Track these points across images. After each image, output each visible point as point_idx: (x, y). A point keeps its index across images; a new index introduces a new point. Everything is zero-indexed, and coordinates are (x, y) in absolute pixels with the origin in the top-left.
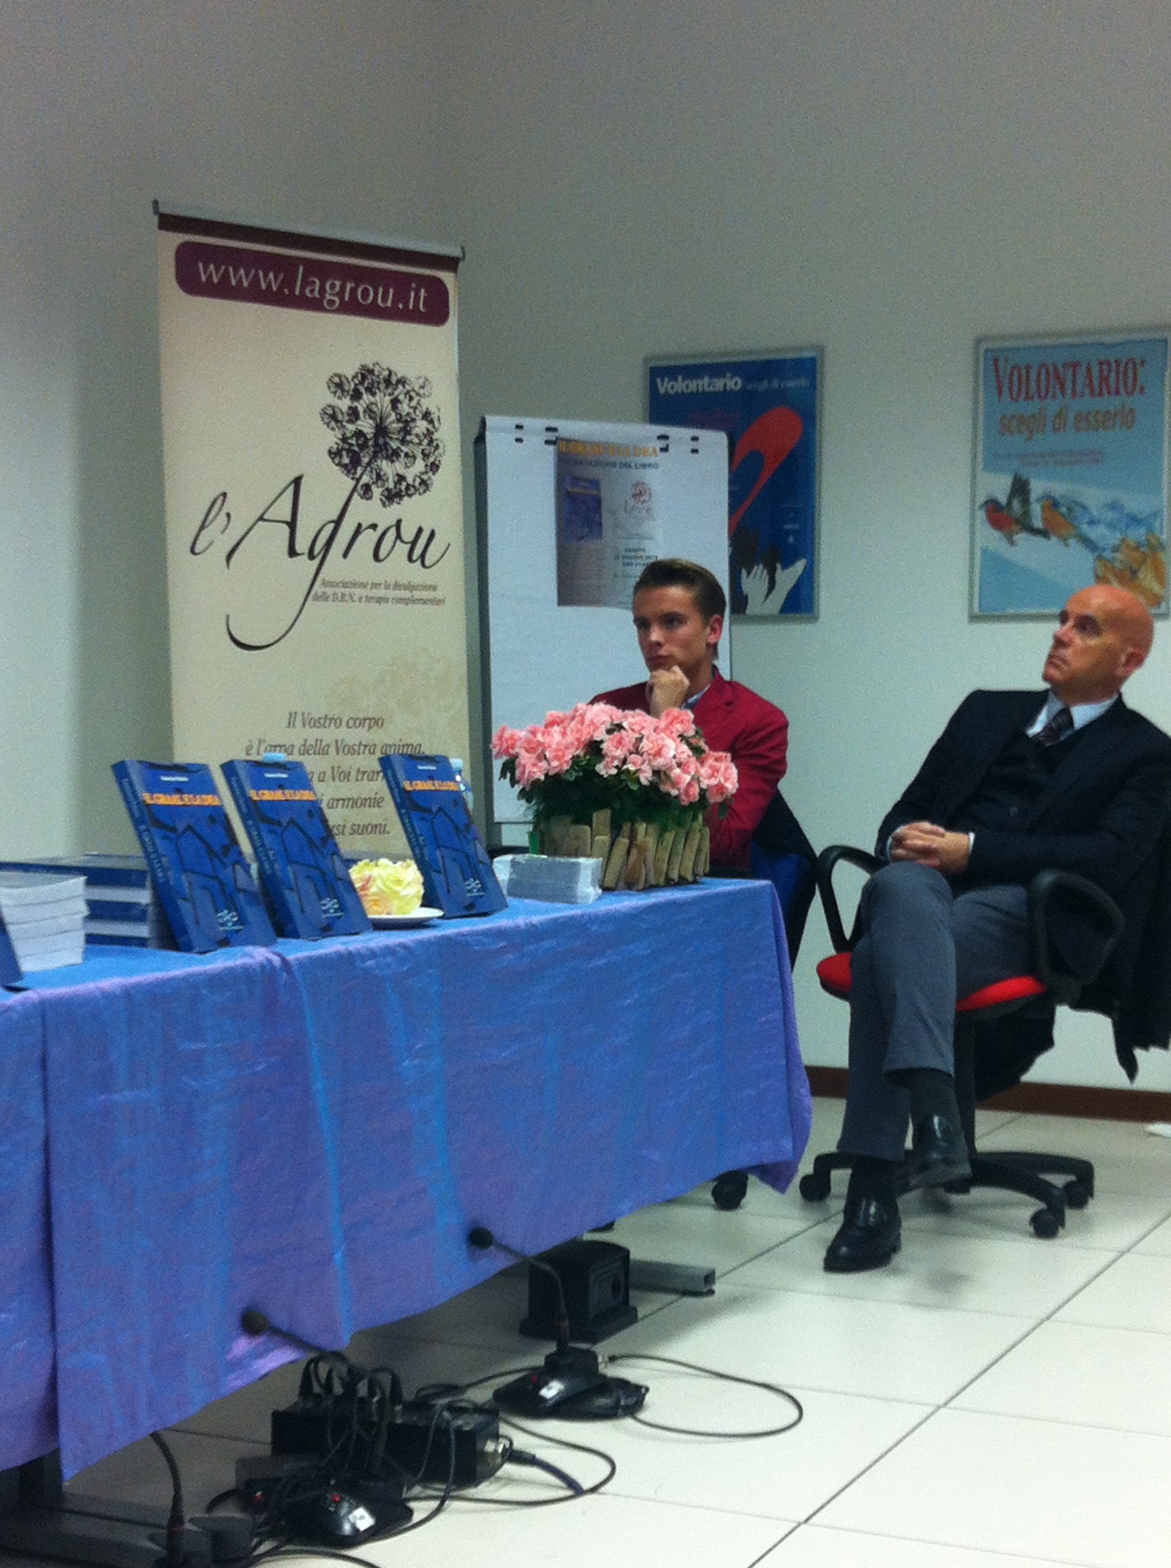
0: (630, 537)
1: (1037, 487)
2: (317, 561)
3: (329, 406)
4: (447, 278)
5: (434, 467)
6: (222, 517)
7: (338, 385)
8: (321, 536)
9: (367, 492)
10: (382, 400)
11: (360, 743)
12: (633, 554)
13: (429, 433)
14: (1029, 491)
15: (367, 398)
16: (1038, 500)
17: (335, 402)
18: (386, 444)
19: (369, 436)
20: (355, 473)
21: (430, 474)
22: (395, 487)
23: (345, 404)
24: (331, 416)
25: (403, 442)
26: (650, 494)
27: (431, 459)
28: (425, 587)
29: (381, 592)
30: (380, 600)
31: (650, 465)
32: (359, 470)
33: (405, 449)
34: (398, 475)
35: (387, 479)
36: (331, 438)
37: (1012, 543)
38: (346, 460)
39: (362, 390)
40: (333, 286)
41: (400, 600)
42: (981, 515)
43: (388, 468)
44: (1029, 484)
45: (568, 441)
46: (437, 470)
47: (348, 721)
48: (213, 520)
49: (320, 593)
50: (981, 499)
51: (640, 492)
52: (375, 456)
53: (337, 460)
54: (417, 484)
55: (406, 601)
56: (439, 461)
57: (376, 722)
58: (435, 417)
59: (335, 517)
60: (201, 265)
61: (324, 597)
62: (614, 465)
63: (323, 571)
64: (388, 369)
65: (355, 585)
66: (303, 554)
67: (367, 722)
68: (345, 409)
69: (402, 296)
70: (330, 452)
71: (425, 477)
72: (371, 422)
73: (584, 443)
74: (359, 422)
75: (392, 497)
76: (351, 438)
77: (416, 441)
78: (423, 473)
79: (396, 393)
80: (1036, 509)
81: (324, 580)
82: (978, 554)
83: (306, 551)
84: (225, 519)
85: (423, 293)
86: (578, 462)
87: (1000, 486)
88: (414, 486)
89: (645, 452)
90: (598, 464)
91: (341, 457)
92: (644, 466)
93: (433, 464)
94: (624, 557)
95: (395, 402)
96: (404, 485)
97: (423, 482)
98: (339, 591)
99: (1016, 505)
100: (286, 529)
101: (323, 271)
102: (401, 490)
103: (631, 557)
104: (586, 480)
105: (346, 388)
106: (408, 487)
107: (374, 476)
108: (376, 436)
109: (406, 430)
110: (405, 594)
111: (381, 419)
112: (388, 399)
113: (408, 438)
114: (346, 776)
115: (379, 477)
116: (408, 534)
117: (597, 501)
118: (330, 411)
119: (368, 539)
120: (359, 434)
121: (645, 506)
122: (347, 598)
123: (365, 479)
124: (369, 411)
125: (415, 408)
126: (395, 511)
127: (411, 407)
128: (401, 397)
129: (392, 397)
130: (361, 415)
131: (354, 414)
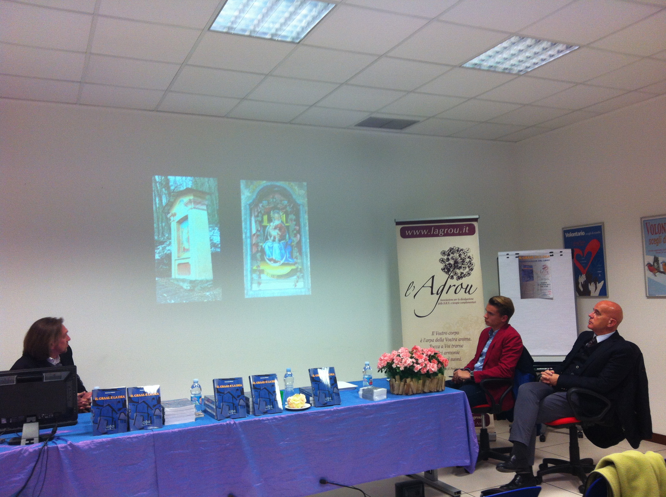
0: (542, 279)
1: (661, 259)
2: (439, 295)
3: (441, 258)
4: (475, 224)
5: (472, 269)
6: (413, 287)
7: (444, 253)
8: (440, 289)
9: (452, 277)
10: (456, 255)
11: (453, 339)
12: (543, 284)
13: (470, 261)
14: (659, 260)
15: (451, 255)
16: (661, 263)
17: (443, 257)
18: (457, 265)
19: (452, 264)
20: (449, 273)
21: (471, 271)
22: (460, 275)
23: (446, 257)
24: (442, 261)
25: (462, 264)
26: (548, 268)
27: (471, 268)
28: (470, 299)
29: (457, 301)
30: (456, 303)
31: (547, 260)
32: (450, 273)
33: (463, 266)
34: (461, 272)
35: (458, 274)
36: (442, 266)
37: (655, 276)
38: (446, 270)
39: (450, 253)
40: (441, 231)
41: (463, 303)
42: (646, 267)
43: (458, 271)
44: (658, 258)
45: (522, 256)
46: (472, 270)
47: (449, 333)
48: (410, 289)
49: (440, 302)
50: (646, 263)
51: (545, 268)
52: (454, 269)
53: (444, 271)
54: (467, 274)
55: (465, 303)
56: (473, 268)
57: (457, 333)
58: (472, 257)
59: (444, 284)
60: (406, 231)
61: (441, 304)
62: (536, 261)
63: (441, 297)
64: (458, 247)
65: (449, 300)
66: (435, 294)
67: (454, 333)
68: (445, 259)
69: (461, 229)
70: (442, 269)
71: (469, 272)
72: (453, 260)
73: (527, 256)
74: (450, 261)
75: (459, 278)
76: (448, 265)
77: (466, 263)
78: (469, 271)
79: (460, 253)
80: (661, 266)
81: (441, 299)
82: (647, 278)
83: (436, 293)
84: (414, 288)
85: (467, 228)
86: (525, 262)
87: (650, 259)
88: (466, 275)
89: (546, 257)
90: (532, 261)
91: (445, 270)
92: (546, 260)
93: (471, 269)
94: (540, 285)
95: (460, 255)
96: (463, 275)
97: (468, 273)
98: (445, 302)
99: (656, 264)
100: (430, 289)
101: (439, 227)
102: (462, 276)
103: (543, 285)
104: (527, 266)
105: (446, 253)
106: (464, 275)
107: (454, 273)
108: (454, 264)
109: (463, 261)
110: (464, 301)
111: (456, 259)
112: (458, 255)
113: (464, 263)
114: (449, 347)
115: (455, 273)
116: (464, 286)
117: (532, 272)
118: (442, 259)
119: (453, 289)
120: (449, 264)
121: (547, 271)
122: (448, 303)
123: (452, 274)
124: (452, 258)
125: (466, 256)
126: (460, 281)
127: (464, 256)
128: (462, 254)
129: (459, 254)
130: (450, 259)
131: (448, 259)
